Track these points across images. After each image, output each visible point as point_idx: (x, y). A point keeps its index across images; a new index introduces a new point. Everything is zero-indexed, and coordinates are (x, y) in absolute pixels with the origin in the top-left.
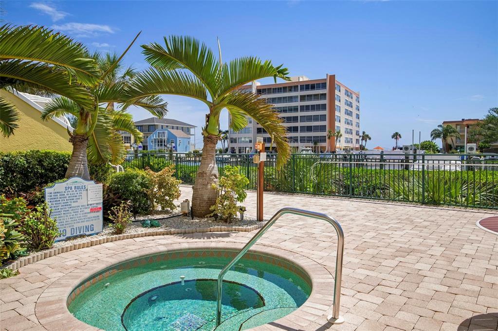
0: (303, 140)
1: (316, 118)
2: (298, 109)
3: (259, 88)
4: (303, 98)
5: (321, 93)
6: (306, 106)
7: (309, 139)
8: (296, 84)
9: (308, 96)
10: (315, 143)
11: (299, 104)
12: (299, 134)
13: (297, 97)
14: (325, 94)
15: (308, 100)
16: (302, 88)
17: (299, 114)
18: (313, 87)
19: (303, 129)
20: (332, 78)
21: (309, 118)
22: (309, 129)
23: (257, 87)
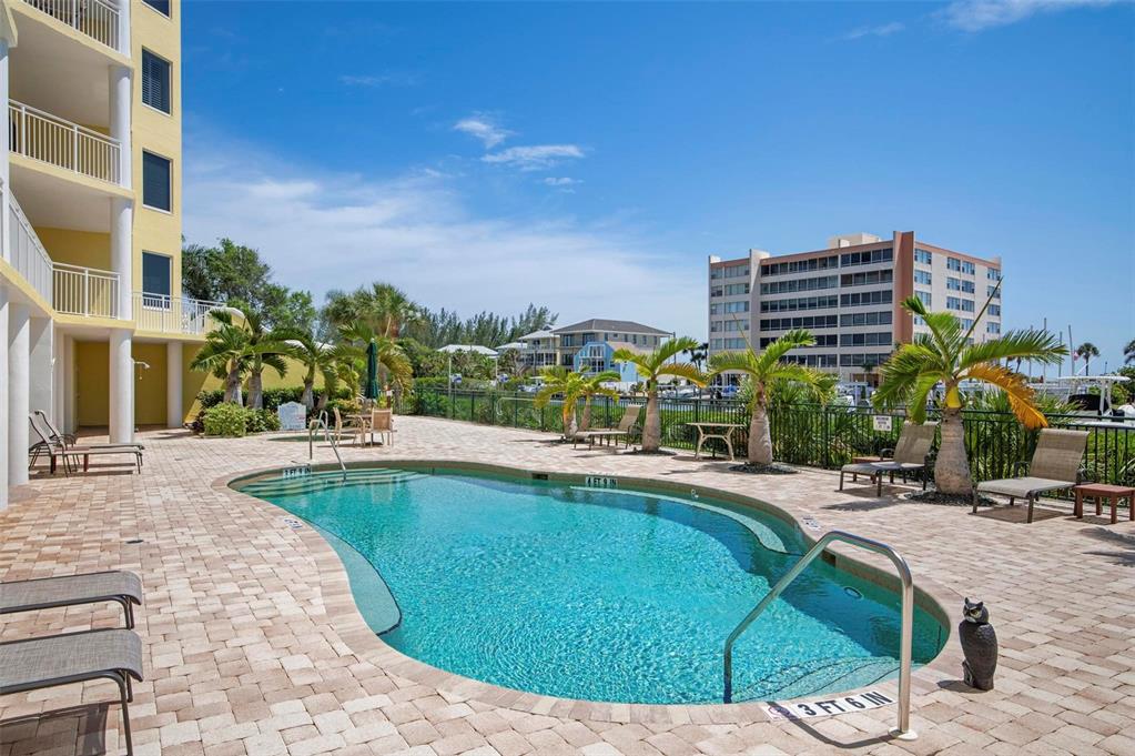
0: (845, 360)
1: (872, 319)
2: (836, 301)
3: (765, 263)
4: (847, 280)
5: (883, 269)
6: (853, 295)
7: (857, 360)
8: (833, 254)
9: (857, 275)
10: (868, 367)
11: (838, 291)
12: (837, 350)
13: (835, 278)
14: (891, 271)
15: (856, 283)
16: (845, 261)
17: (839, 311)
18: (866, 258)
19: (847, 340)
20: (907, 238)
21: (858, 319)
22: (858, 339)
23: (762, 260)
